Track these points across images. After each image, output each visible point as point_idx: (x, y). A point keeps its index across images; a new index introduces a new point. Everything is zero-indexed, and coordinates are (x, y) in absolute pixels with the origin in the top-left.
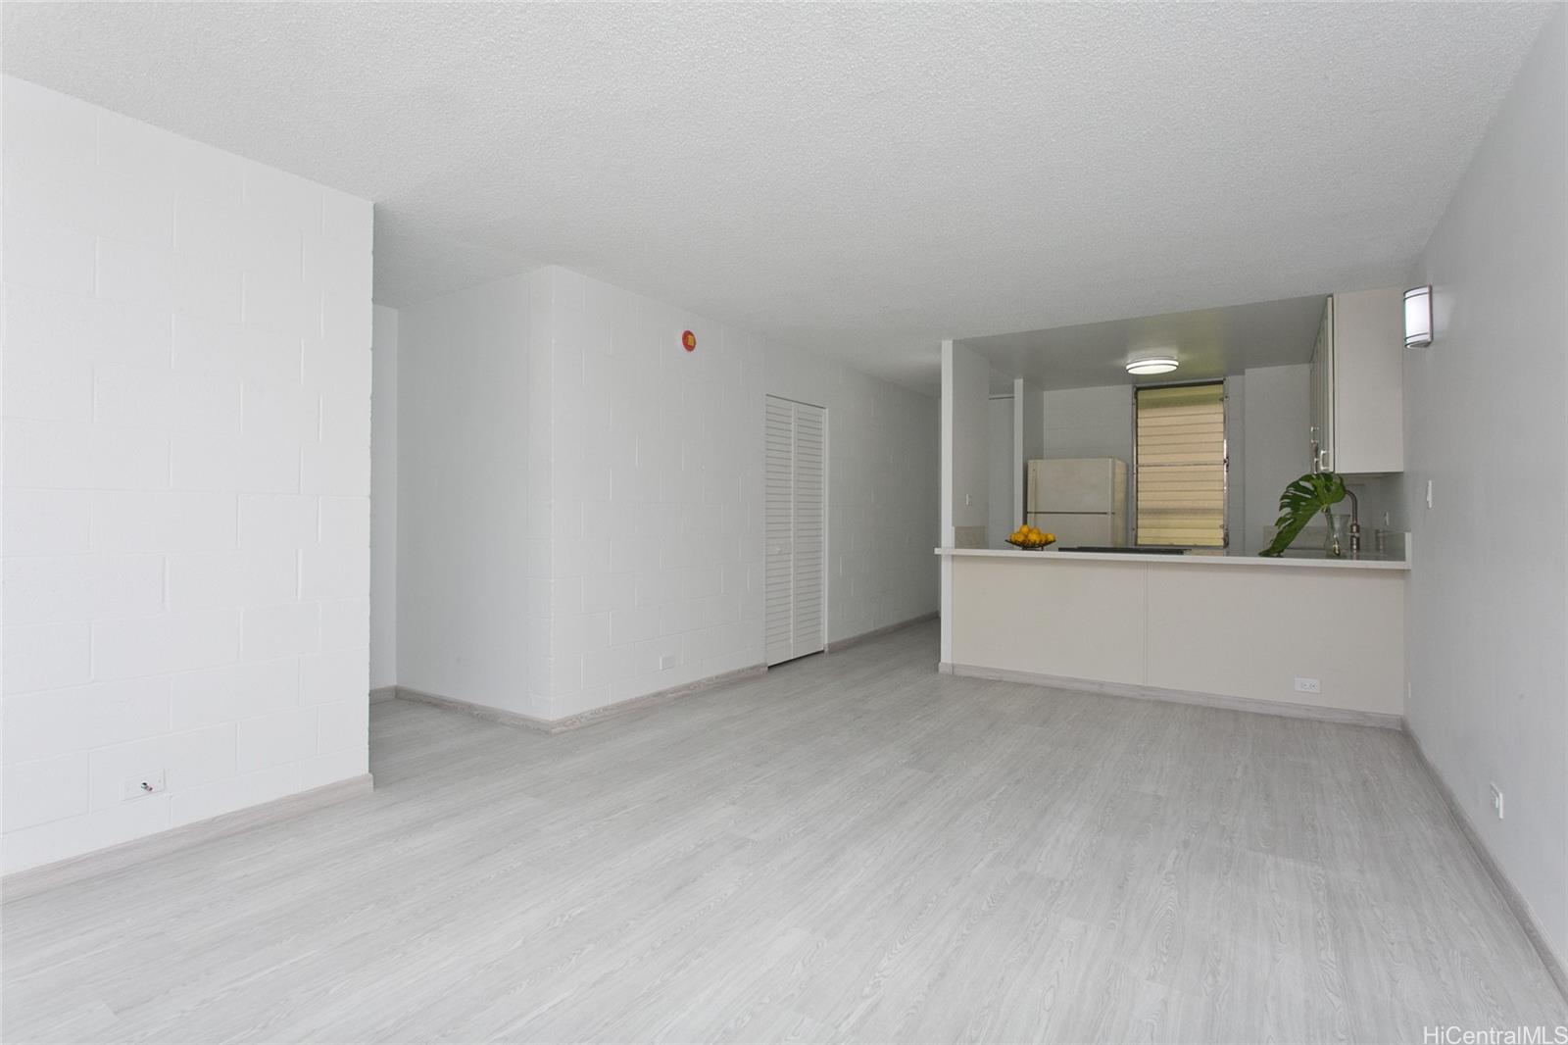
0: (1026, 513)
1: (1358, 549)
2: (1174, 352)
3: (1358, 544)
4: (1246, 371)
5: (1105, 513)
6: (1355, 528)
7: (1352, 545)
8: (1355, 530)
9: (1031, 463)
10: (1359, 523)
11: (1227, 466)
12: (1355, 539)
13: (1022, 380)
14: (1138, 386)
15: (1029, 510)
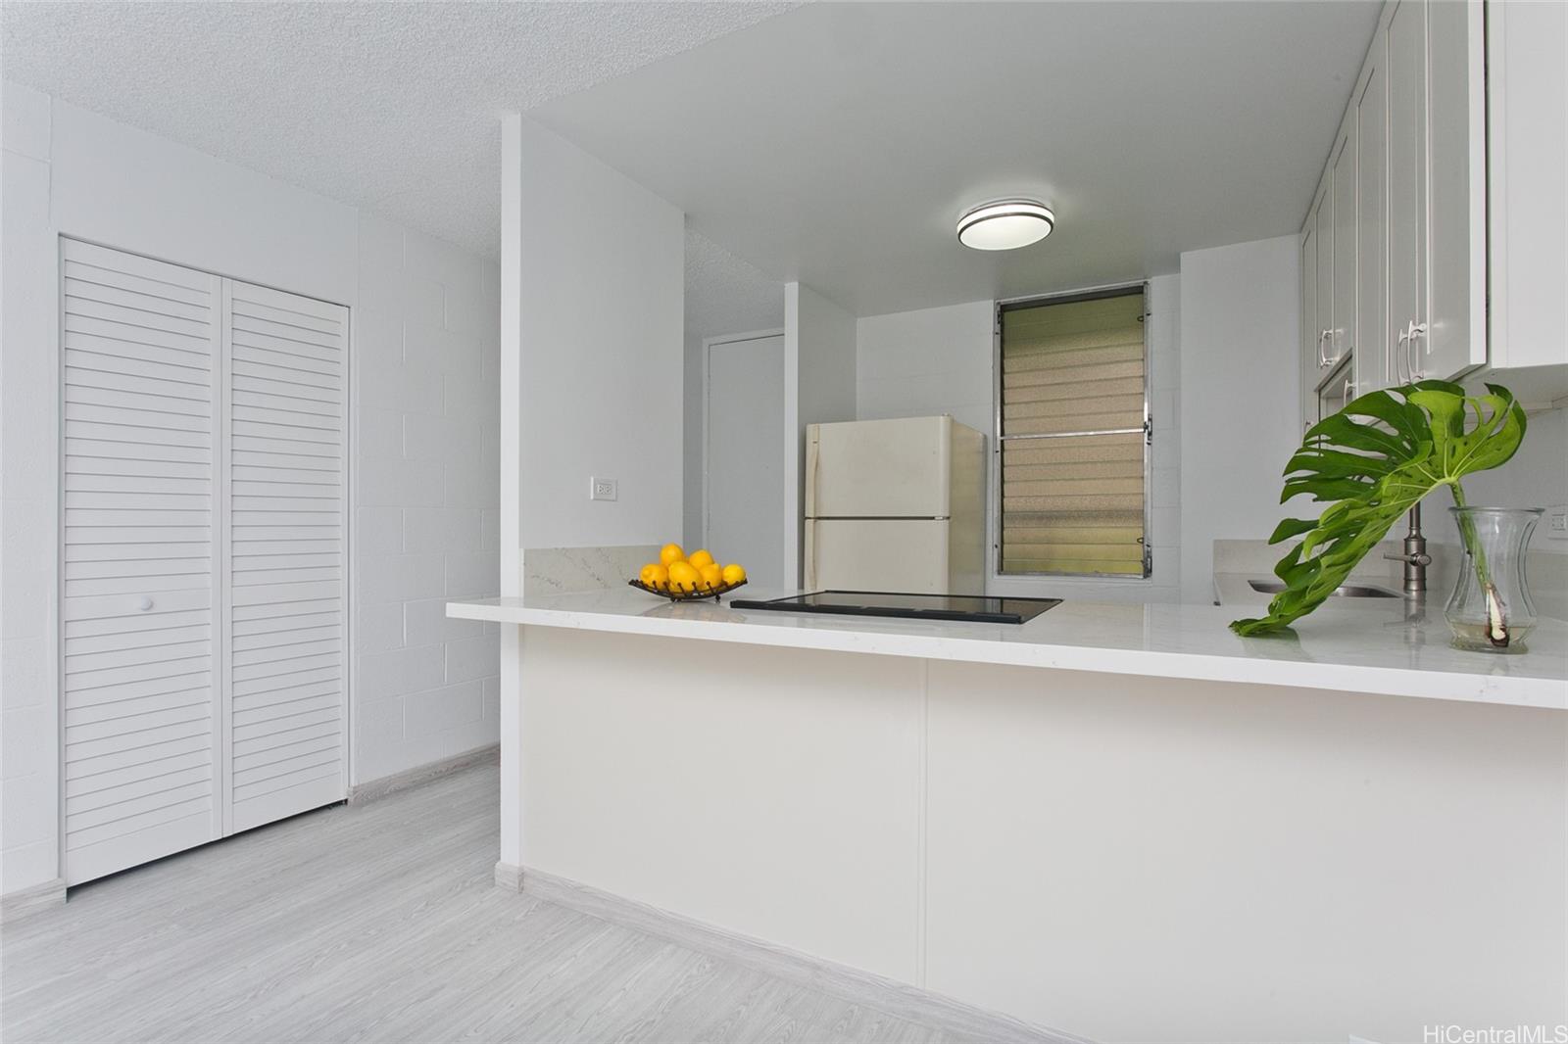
0: (803, 518)
1: (1422, 588)
2: (1046, 190)
3: (1422, 580)
4: (1185, 256)
5: (933, 518)
6: (1414, 545)
7: (1407, 580)
8: (1414, 550)
9: (811, 429)
10: (1423, 534)
11: (1150, 434)
12: (1414, 569)
13: (796, 284)
14: (1003, 301)
15: (807, 515)
